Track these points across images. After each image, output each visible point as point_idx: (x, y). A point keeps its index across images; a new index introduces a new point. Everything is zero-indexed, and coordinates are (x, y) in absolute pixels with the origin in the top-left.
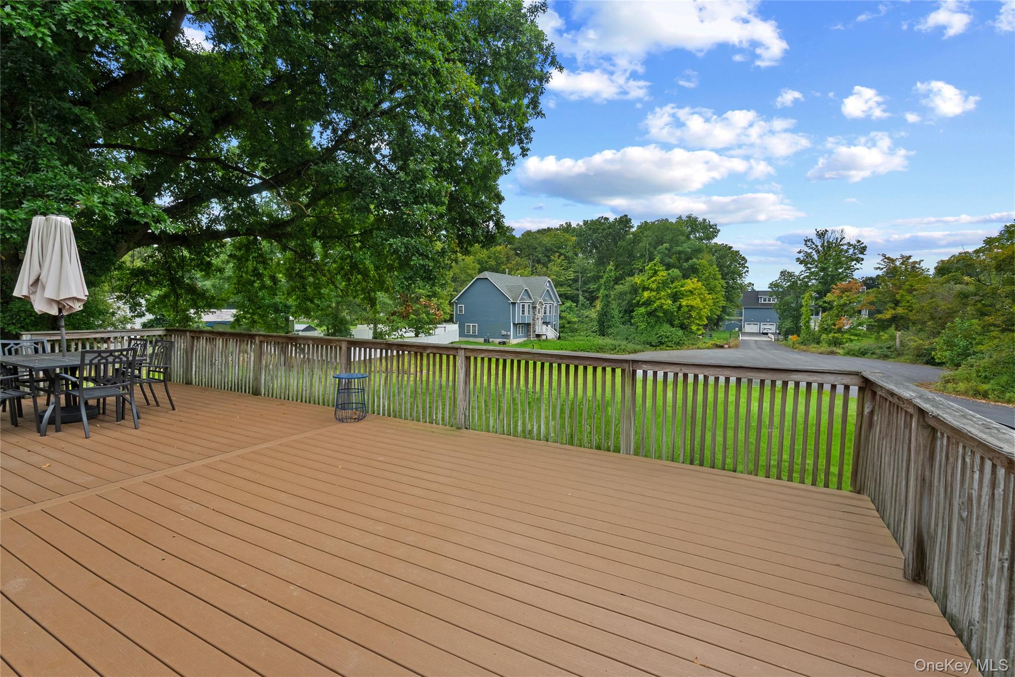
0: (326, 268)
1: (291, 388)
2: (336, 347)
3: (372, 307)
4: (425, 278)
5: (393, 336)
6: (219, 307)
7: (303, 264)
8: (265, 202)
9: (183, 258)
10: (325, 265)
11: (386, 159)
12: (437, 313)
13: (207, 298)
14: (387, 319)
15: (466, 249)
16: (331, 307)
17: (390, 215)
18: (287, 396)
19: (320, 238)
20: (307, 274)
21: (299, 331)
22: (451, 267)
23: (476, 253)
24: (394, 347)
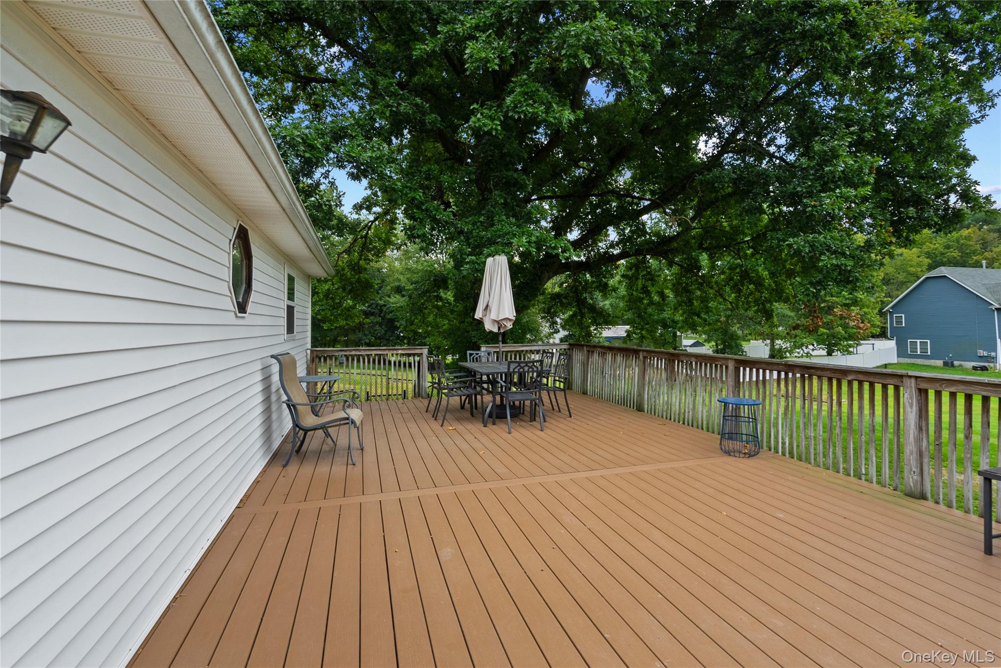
0: (714, 280)
1: (673, 409)
2: (721, 366)
3: (767, 320)
4: (841, 281)
5: (796, 354)
6: (614, 324)
7: (689, 278)
8: (655, 223)
9: (586, 281)
10: (713, 276)
11: (782, 149)
12: (861, 325)
13: (604, 316)
14: (788, 334)
15: (907, 238)
16: (720, 322)
17: (790, 212)
18: (669, 416)
19: (706, 250)
20: (693, 287)
21: (687, 346)
22: (882, 264)
23: (923, 244)
24: (797, 370)
